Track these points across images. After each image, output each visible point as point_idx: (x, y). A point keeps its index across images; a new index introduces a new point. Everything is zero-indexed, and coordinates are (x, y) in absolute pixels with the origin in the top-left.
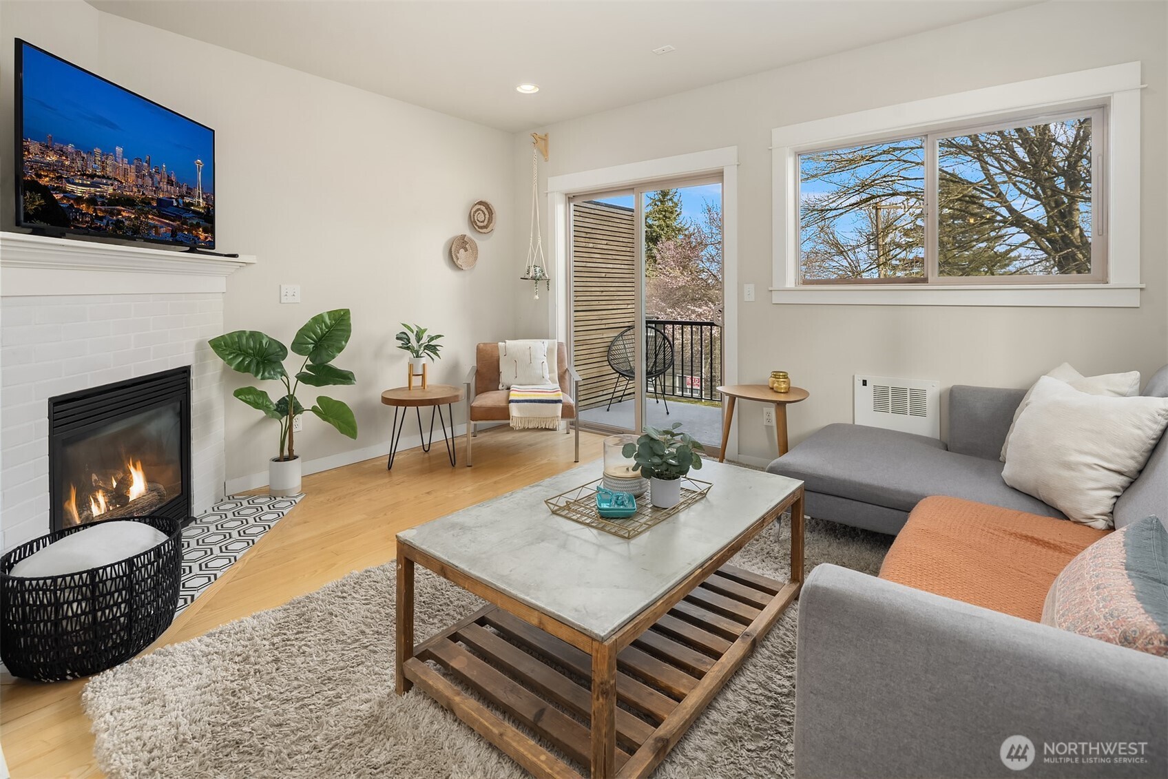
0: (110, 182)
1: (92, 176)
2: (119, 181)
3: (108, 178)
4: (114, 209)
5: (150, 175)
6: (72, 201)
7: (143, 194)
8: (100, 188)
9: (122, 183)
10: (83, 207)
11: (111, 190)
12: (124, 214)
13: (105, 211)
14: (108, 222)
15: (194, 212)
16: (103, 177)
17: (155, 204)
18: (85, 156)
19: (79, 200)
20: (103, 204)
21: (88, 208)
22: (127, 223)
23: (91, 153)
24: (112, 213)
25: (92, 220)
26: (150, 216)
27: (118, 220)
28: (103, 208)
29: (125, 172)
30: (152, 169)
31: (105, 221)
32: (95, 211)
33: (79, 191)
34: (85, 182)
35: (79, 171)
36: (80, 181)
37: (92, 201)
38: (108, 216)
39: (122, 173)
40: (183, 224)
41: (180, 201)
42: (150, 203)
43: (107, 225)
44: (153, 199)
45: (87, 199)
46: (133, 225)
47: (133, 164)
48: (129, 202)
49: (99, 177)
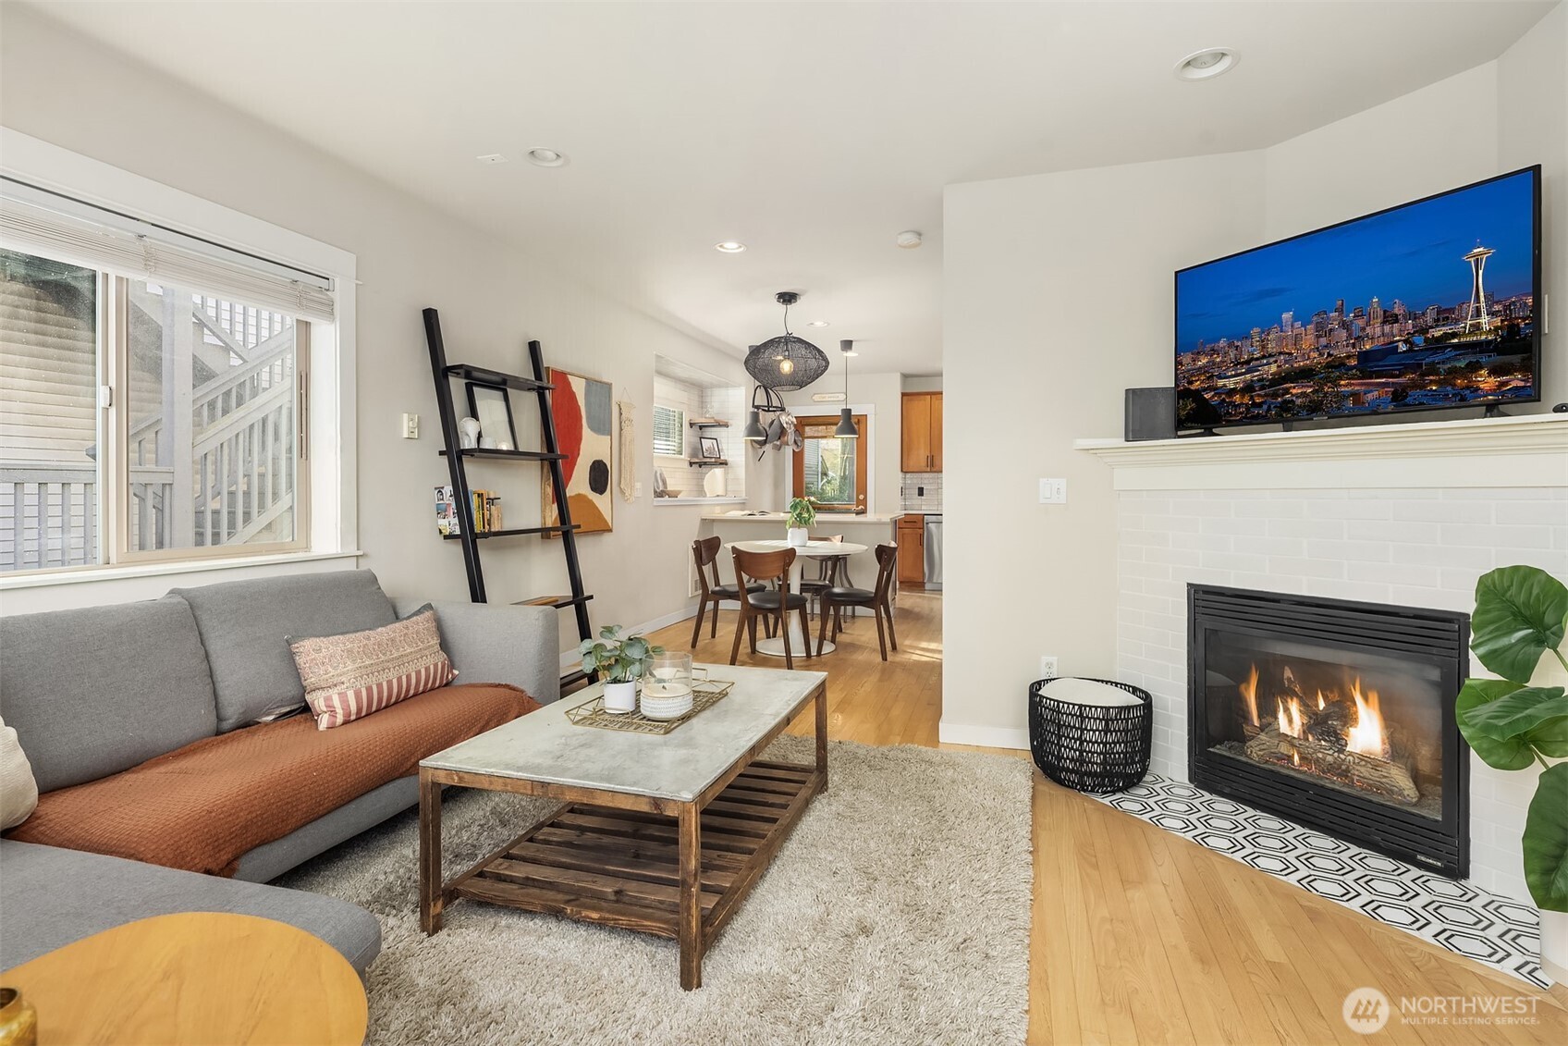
0: (1272, 360)
1: (1248, 362)
2: (1287, 353)
3: (1270, 356)
4: (1279, 389)
5: (1344, 325)
6: (1223, 396)
7: (1329, 355)
8: (1259, 370)
9: (1291, 354)
10: (1237, 398)
11: (1274, 368)
12: (1294, 391)
13: (1266, 395)
14: (1269, 407)
15: (1455, 347)
16: (1264, 357)
17: (1353, 362)
18: (1239, 344)
19: (1232, 392)
20: (1262, 388)
21: (1243, 397)
22: (1299, 401)
23: (1247, 337)
24: (1275, 395)
25: (1248, 409)
26: (1342, 382)
27: (1285, 402)
28: (1262, 393)
29: (1297, 339)
30: (1348, 316)
31: (1265, 407)
32: (1252, 398)
33: (1230, 383)
34: (1239, 371)
35: (1232, 362)
36: (1233, 373)
37: (1248, 388)
38: (1269, 400)
39: (1291, 342)
40: (1423, 375)
41: (1419, 340)
42: (1344, 365)
43: (1269, 409)
44: (1348, 357)
45: (1242, 388)
46: (1310, 402)
47: (1310, 323)
48: (1305, 374)
49: (1257, 359)
